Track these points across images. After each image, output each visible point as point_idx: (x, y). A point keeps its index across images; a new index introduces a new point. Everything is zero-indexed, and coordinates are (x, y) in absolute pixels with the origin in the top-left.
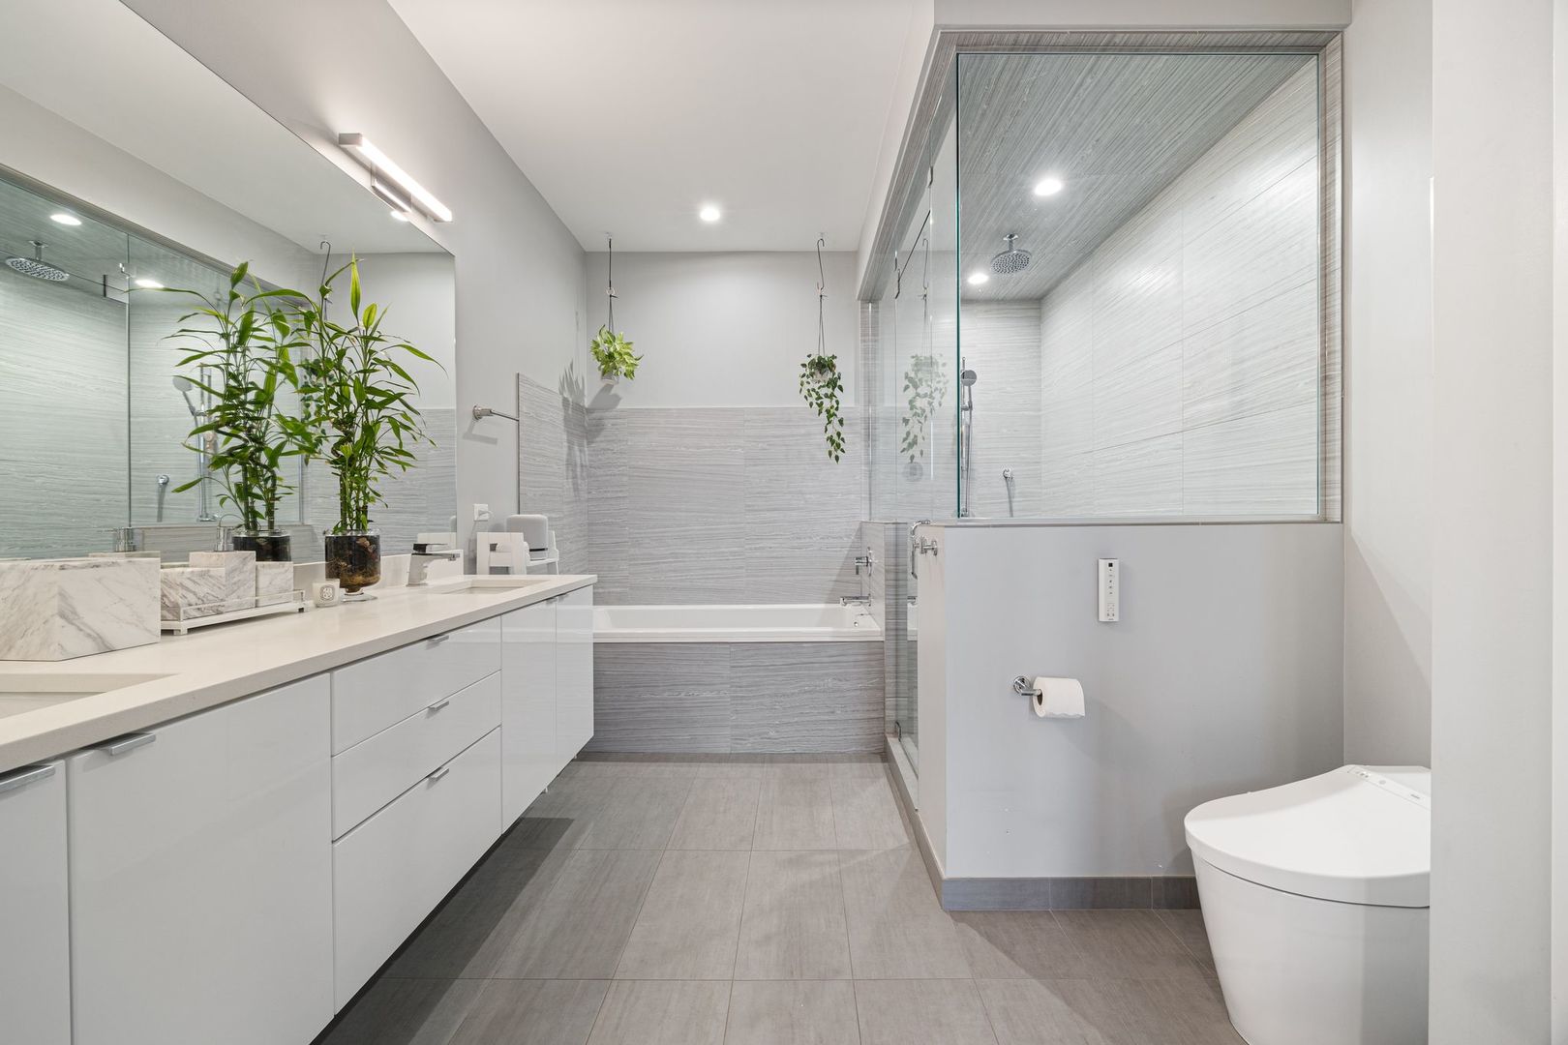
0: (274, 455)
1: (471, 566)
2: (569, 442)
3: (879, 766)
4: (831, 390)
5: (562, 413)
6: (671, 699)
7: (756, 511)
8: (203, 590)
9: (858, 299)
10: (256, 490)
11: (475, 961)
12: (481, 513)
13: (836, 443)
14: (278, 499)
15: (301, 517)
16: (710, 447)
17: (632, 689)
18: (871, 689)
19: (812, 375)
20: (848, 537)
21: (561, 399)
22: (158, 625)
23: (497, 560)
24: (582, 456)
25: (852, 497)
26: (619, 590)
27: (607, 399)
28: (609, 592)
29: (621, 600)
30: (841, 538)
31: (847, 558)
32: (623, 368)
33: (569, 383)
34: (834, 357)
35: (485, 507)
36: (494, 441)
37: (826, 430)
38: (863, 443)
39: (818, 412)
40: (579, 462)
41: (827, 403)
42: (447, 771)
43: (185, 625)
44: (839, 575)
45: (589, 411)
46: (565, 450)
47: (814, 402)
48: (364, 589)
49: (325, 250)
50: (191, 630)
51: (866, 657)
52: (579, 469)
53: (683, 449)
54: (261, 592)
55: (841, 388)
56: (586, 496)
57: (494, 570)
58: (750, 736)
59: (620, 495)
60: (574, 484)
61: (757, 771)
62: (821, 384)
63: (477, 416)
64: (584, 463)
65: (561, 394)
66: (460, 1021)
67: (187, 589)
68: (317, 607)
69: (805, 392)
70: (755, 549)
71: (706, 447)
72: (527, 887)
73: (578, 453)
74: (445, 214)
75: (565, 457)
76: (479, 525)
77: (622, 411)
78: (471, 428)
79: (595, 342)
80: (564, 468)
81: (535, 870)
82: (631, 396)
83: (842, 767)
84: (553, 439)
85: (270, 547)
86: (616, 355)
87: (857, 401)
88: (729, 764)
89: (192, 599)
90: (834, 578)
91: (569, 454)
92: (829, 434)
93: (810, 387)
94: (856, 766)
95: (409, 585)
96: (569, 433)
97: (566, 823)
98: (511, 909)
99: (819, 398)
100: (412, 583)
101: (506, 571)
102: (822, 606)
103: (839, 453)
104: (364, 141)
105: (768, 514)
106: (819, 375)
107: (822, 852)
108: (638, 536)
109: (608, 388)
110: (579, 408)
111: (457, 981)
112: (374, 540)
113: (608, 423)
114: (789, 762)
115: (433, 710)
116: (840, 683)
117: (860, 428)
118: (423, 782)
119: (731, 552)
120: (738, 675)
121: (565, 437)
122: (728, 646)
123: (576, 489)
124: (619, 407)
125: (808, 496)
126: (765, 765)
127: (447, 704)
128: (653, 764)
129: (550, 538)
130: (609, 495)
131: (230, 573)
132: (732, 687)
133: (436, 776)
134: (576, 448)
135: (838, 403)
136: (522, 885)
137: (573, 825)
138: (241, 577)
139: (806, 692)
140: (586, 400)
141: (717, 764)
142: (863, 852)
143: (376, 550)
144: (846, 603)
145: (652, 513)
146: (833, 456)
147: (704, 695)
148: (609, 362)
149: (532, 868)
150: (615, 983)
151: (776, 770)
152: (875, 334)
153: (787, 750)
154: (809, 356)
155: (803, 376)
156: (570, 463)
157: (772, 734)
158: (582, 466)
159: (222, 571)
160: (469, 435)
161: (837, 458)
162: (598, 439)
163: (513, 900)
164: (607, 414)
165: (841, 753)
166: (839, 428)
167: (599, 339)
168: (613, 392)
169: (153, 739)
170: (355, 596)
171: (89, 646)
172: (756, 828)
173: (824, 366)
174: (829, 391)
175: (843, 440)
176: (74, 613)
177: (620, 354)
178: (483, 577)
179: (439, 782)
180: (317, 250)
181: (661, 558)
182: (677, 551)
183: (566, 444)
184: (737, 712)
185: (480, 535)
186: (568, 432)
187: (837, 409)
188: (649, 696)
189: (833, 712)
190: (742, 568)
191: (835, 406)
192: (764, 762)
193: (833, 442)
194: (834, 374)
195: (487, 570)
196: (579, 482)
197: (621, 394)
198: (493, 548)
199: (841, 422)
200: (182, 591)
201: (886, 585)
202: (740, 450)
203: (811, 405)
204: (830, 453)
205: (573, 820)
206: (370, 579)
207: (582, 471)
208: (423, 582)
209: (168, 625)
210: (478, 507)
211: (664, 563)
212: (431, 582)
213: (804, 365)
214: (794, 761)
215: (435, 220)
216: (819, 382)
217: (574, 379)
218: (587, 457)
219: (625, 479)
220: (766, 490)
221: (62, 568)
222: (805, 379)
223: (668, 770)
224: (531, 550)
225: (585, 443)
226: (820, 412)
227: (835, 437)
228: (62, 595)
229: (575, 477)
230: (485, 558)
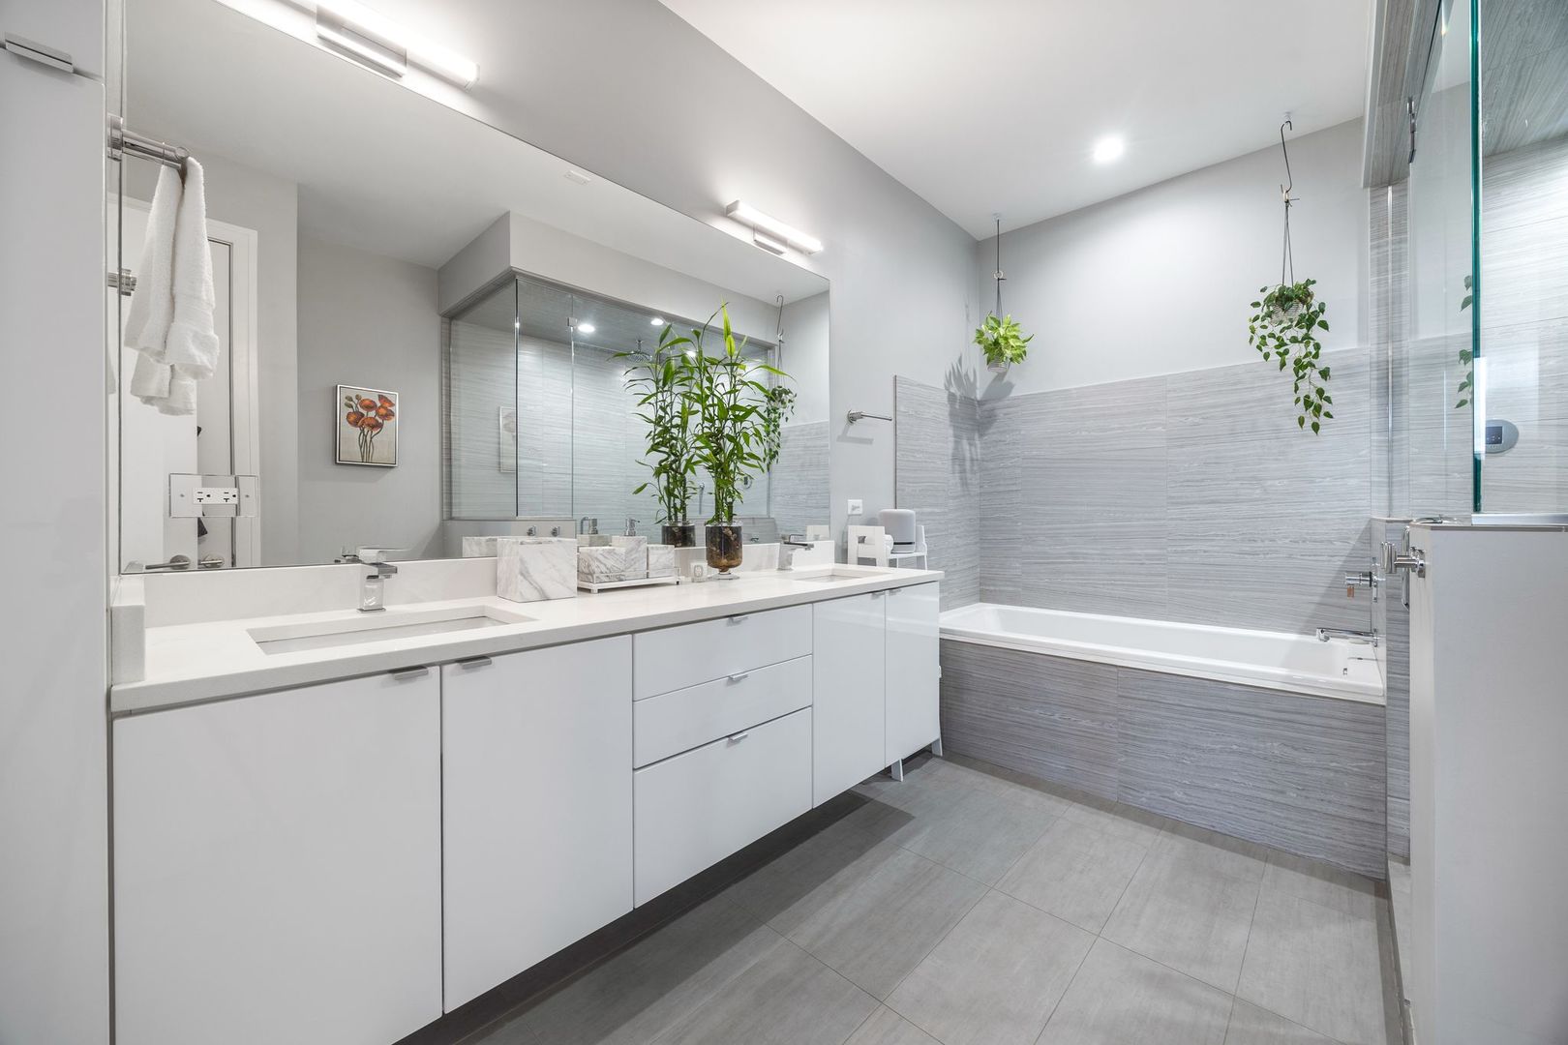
0: (690, 464)
1: (842, 555)
2: (955, 436)
3: (1369, 900)
4: (1305, 331)
5: (948, 409)
6: (1042, 718)
7: (1182, 503)
8: (610, 563)
9: (1365, 186)
10: (676, 492)
11: (783, 915)
12: (854, 508)
13: (1315, 406)
14: (688, 498)
15: (768, 512)
16: (1119, 428)
17: (1000, 698)
18: (1356, 774)
19: (1269, 315)
20: (1345, 540)
21: (946, 395)
22: (574, 583)
23: (865, 551)
24: (969, 450)
25: (1353, 482)
26: (1011, 589)
27: (1000, 388)
28: (1000, 591)
29: (1013, 600)
30: (1331, 542)
31: (1340, 572)
32: (1008, 353)
33: (957, 377)
34: (1309, 282)
35: (858, 502)
36: (869, 441)
37: (1297, 389)
38: (1375, 401)
39: (1278, 364)
40: (968, 455)
41: (1296, 351)
42: (746, 736)
43: (595, 587)
44: (1324, 595)
45: (981, 403)
46: (951, 445)
47: (1273, 352)
48: (731, 570)
49: (779, 304)
50: (600, 591)
51: (1346, 725)
52: (968, 464)
53: (1083, 433)
54: (650, 566)
55: (1324, 325)
56: (978, 490)
57: (862, 561)
58: (1146, 789)
59: (1014, 488)
60: (961, 479)
61: (1146, 836)
62: (1283, 325)
63: (852, 419)
64: (975, 457)
65: (947, 389)
66: (752, 963)
67: (600, 561)
68: (693, 582)
69: (1257, 341)
70: (1183, 552)
71: (1113, 429)
72: (849, 867)
73: (967, 447)
74: (815, 244)
75: (950, 451)
76: (852, 519)
77: (1015, 399)
78: (845, 431)
79: (979, 331)
80: (950, 462)
81: (863, 853)
82: (1025, 382)
83: (1289, 876)
84: (937, 437)
85: (680, 534)
86: (1001, 341)
87: (1361, 339)
88: (1112, 816)
89: (604, 569)
90: (1317, 599)
91: (956, 449)
92: (1301, 394)
93: (1265, 332)
94: (1317, 883)
95: (779, 569)
96: (955, 428)
97: (908, 818)
98: (828, 881)
99: (1282, 344)
100: (781, 569)
101: (872, 562)
102: (1293, 637)
103: (1323, 420)
104: (741, 206)
105: (1202, 508)
106: (1281, 313)
107: (1207, 986)
108: (1030, 532)
109: (1001, 376)
110: (969, 402)
111: (764, 926)
112: (737, 531)
113: (1000, 413)
114: (1202, 841)
115: (731, 681)
116: (1296, 753)
117: (1369, 379)
118: (724, 740)
119: (1147, 555)
120: (1129, 707)
121: (951, 432)
122: (1115, 670)
123: (964, 483)
124: (1012, 395)
125: (1269, 483)
126: (1163, 832)
127: (746, 676)
128: (1018, 786)
129: (920, 533)
130: (1001, 489)
131: (628, 552)
132: (1119, 720)
133: (734, 738)
134: (965, 442)
135: (1317, 347)
136: (845, 863)
137: (912, 822)
138: (637, 555)
139: (1233, 752)
140: (978, 392)
141: (1094, 810)
142: (1279, 1019)
143: (738, 539)
144: (1327, 638)
145: (1047, 508)
146: (1308, 423)
147: (1084, 723)
148: (994, 350)
149: (860, 851)
150: (882, 1009)
151: (1179, 845)
152: (1400, 229)
153: (1202, 822)
154: (1263, 290)
155: (1256, 319)
156: (957, 458)
157: (1178, 794)
158: (972, 460)
159: (623, 550)
160: (843, 438)
161: (1316, 427)
162: (991, 431)
163: (833, 874)
164: (1000, 404)
165: (1296, 855)
166: (1321, 383)
167: (983, 328)
168: (1006, 379)
169: (490, 663)
170: (725, 575)
171: (535, 595)
172: (1117, 909)
173: (1289, 299)
174: (1300, 333)
175: (1328, 400)
176: (528, 572)
177: (1006, 339)
178: (852, 567)
179: (738, 746)
180: (775, 303)
181: (1057, 558)
182: (1077, 551)
183: (952, 439)
184: (1126, 753)
185: (851, 528)
186: (954, 426)
187: (1316, 356)
188: (1017, 709)
189: (1282, 792)
190: (1164, 575)
191: (1314, 352)
192: (1161, 828)
193: (1308, 403)
194: (1309, 307)
195: (856, 560)
196: (969, 475)
197: (1014, 381)
198: (862, 540)
199: (1325, 374)
200: (597, 563)
201: (1389, 619)
202: (1160, 428)
203: (1266, 356)
204: (1301, 421)
205: (914, 817)
206: (733, 562)
207: (972, 465)
208: (789, 567)
209: (586, 585)
210: (852, 502)
211: (1062, 563)
212: (796, 568)
213: (1256, 305)
214: (1210, 841)
215: (810, 253)
216: (1281, 322)
217: (963, 372)
218: (979, 451)
219: (1018, 471)
220: (1199, 477)
221: (522, 543)
222: (1259, 323)
223: (1031, 798)
224: (895, 544)
225: (976, 436)
226: (1283, 365)
227: (1314, 397)
228: (522, 561)
229: (963, 471)
230: (855, 549)
